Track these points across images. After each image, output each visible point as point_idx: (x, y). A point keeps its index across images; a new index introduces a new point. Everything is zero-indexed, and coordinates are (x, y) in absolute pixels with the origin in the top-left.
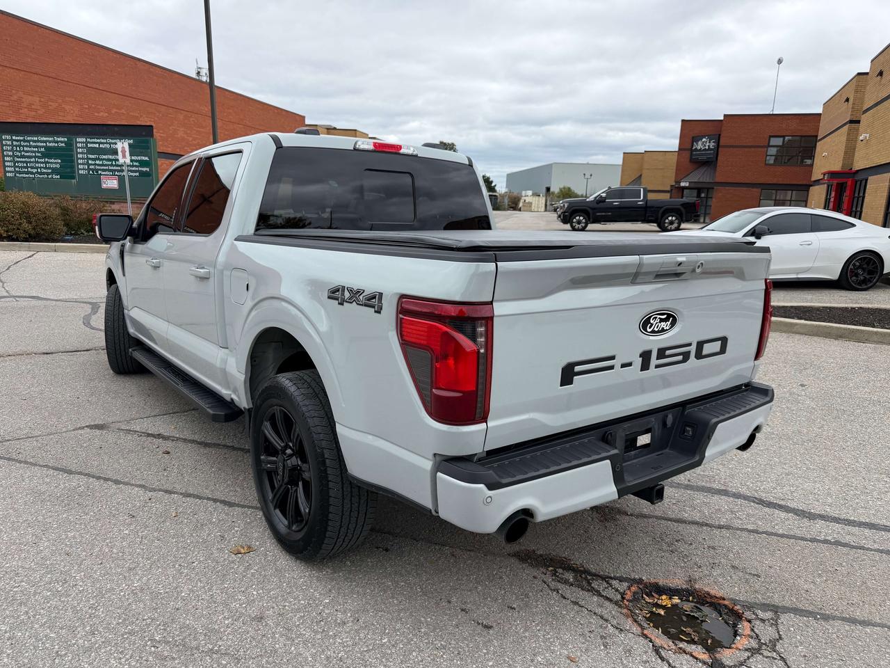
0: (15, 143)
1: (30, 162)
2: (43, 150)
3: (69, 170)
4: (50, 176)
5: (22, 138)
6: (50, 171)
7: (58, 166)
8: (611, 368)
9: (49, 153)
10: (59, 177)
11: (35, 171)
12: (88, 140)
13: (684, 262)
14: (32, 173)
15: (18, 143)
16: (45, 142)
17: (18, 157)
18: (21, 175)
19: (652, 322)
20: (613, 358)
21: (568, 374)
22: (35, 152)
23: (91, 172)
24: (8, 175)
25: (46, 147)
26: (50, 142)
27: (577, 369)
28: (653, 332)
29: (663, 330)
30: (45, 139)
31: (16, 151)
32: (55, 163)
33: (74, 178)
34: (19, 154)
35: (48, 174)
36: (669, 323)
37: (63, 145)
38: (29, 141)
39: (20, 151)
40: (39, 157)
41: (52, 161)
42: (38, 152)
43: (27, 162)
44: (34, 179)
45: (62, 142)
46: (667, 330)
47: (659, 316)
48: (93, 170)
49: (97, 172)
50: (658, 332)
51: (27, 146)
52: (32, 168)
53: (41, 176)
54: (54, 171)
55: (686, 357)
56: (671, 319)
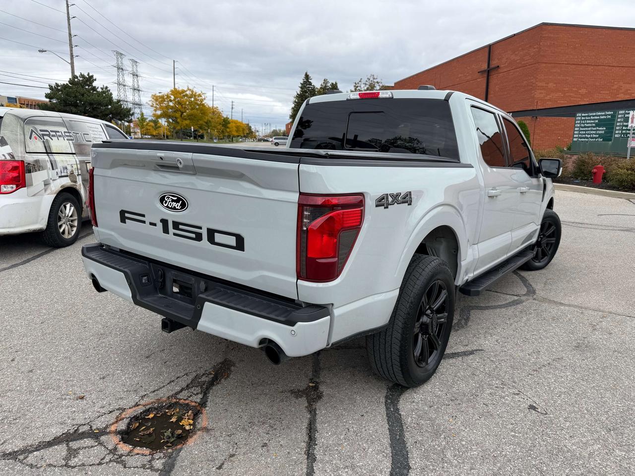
0: (583, 118)
1: (588, 130)
2: (597, 121)
3: (609, 135)
4: (597, 140)
5: (587, 115)
6: (597, 136)
7: (603, 132)
8: (144, 222)
9: (601, 123)
10: (602, 140)
11: (589, 136)
12: (626, 112)
14: (587, 138)
15: (584, 118)
16: (599, 116)
17: (582, 127)
18: (581, 140)
19: (166, 199)
20: (143, 216)
22: (592, 123)
23: (622, 136)
24: (575, 139)
25: (599, 120)
26: (602, 115)
27: (126, 215)
28: (167, 207)
29: (175, 208)
30: (600, 114)
31: (582, 123)
32: (602, 130)
33: (610, 140)
34: (583, 125)
35: (596, 138)
36: (179, 205)
37: (610, 117)
38: (590, 116)
39: (584, 124)
40: (594, 127)
41: (601, 129)
42: (594, 123)
43: (586, 131)
44: (587, 142)
45: (609, 115)
46: (178, 209)
47: (171, 197)
48: (624, 134)
49: (627, 135)
50: (171, 208)
51: (588, 120)
52: (588, 134)
53: (592, 140)
54: (600, 136)
55: (199, 237)
56: (181, 202)
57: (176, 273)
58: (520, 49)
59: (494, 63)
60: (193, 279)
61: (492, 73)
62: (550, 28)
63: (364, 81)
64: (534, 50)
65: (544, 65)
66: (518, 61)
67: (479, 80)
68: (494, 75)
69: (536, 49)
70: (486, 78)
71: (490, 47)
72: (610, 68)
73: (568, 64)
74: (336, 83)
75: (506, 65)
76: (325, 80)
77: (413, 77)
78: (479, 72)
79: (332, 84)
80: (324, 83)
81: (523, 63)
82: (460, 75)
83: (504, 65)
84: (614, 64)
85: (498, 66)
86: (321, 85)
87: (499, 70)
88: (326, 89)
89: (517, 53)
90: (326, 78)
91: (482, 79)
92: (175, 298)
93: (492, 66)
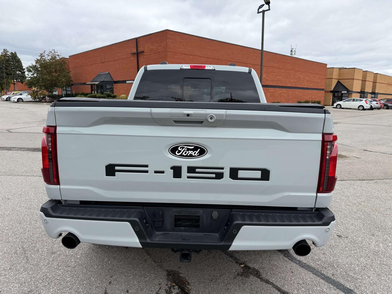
8: (147, 172)
13: (191, 114)
19: (179, 149)
20: (147, 166)
21: (111, 170)
27: (117, 168)
28: (181, 155)
29: (191, 156)
36: (197, 152)
46: (195, 156)
47: (186, 147)
50: (187, 156)
55: (219, 176)
56: (199, 150)
57: (178, 210)
58: (155, 42)
59: (140, 49)
60: (201, 211)
61: (140, 55)
62: (171, 33)
63: (47, 53)
64: (164, 44)
65: (170, 53)
66: (155, 49)
67: (131, 58)
68: (141, 56)
69: (165, 44)
70: (136, 58)
71: (137, 39)
72: (200, 57)
73: (181, 54)
74: (15, 52)
75: (148, 51)
76: (4, 50)
77: (83, 53)
78: (131, 54)
79: (12, 53)
80: (4, 52)
81: (158, 50)
82: (118, 55)
83: (147, 51)
84: (201, 56)
85: (143, 51)
86: (2, 53)
87: (144, 53)
88: (6, 56)
89: (154, 44)
90: (5, 48)
91: (133, 58)
92: (178, 232)
93: (139, 51)
